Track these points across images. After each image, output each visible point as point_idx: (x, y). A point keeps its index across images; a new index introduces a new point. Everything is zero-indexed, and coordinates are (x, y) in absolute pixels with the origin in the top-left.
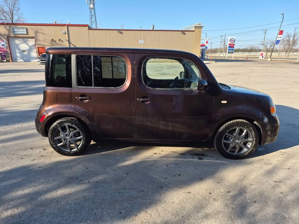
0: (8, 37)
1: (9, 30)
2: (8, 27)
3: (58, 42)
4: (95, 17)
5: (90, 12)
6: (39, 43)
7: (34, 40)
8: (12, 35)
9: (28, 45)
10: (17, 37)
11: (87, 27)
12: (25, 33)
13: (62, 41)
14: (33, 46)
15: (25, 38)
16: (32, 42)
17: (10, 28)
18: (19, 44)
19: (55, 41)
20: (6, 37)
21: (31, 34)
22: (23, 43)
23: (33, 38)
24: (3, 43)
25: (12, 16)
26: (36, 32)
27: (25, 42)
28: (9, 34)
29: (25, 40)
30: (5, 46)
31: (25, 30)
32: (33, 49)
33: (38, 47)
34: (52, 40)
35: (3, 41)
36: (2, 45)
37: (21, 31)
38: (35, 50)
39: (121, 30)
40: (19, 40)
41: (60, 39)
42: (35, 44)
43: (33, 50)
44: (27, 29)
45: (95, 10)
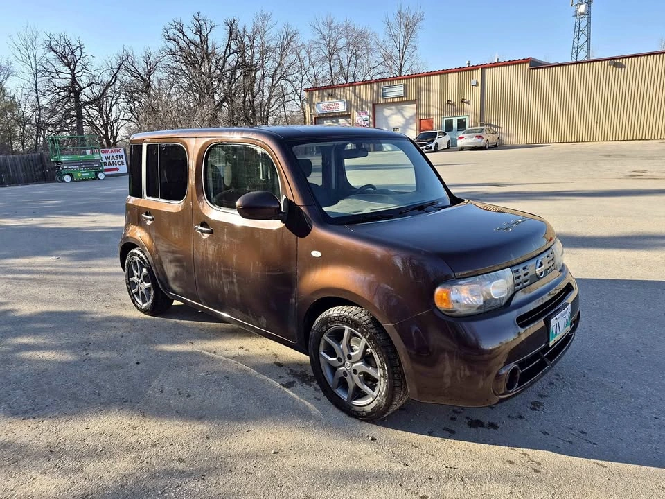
0: (374, 105)
1: (377, 93)
2: (376, 86)
3: (459, 105)
4: (589, 33)
5: (577, 24)
6: (422, 110)
7: (414, 106)
8: (381, 100)
9: (403, 116)
10: (387, 104)
11: (528, 65)
12: (402, 93)
13: (468, 103)
14: (411, 117)
15: (399, 103)
16: (410, 110)
17: (379, 87)
18: (389, 117)
19: (454, 104)
20: (371, 105)
21: (412, 95)
22: (395, 114)
23: (413, 101)
24: (365, 117)
25: (401, 64)
26: (421, 90)
27: (400, 112)
28: (376, 99)
29: (399, 107)
30: (368, 122)
31: (402, 88)
32: (411, 124)
33: (420, 120)
34: (448, 103)
35: (366, 113)
36: (364, 121)
37: (395, 91)
38: (414, 127)
39: (620, 58)
40: (391, 109)
41: (464, 99)
42: (416, 113)
43: (411, 126)
44: (405, 86)
45: (589, 18)
